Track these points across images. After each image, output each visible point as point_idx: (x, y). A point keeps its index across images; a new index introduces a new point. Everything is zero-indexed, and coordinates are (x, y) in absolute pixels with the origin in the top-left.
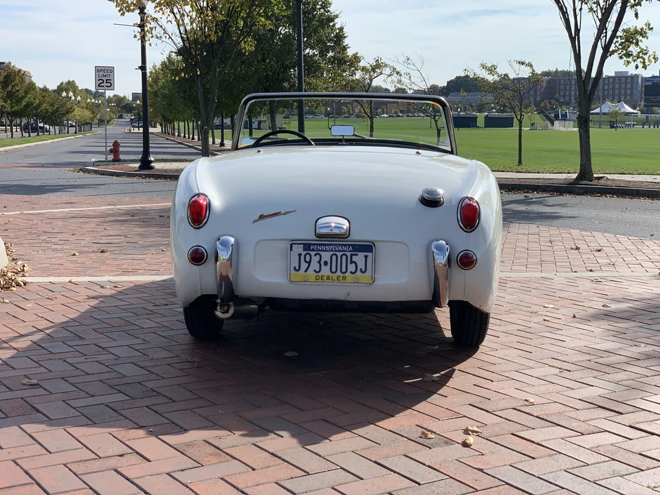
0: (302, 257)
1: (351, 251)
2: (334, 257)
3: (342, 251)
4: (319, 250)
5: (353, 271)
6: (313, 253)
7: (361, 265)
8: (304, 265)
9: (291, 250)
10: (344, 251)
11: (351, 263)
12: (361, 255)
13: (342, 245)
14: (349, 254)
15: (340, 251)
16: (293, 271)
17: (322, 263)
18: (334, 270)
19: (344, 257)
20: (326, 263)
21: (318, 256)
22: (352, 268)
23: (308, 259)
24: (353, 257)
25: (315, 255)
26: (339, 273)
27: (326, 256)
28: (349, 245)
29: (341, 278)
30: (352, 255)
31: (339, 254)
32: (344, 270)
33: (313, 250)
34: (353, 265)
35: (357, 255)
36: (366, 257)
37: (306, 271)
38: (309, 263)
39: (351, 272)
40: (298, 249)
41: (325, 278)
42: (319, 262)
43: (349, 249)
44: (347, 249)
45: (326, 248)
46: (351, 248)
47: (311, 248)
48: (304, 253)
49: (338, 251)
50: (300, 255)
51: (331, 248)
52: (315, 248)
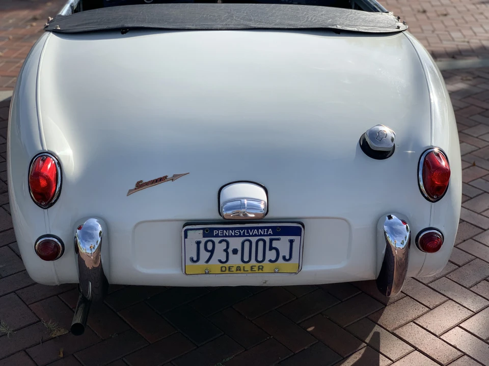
0: (202, 246)
1: (270, 235)
2: (247, 244)
3: (258, 236)
4: (226, 236)
5: (273, 259)
6: (217, 240)
7: (284, 252)
8: (204, 255)
9: (186, 237)
10: (261, 235)
11: (270, 250)
12: (285, 240)
13: (257, 228)
14: (267, 239)
15: (256, 235)
16: (189, 263)
17: (230, 251)
18: (246, 259)
19: (261, 244)
20: (235, 252)
21: (224, 244)
22: (271, 255)
23: (210, 248)
24: (274, 242)
25: (220, 242)
26: (253, 262)
27: (235, 243)
28: (267, 228)
29: (256, 269)
30: (271, 240)
31: (254, 240)
32: (260, 258)
33: (217, 236)
34: (274, 252)
35: (278, 239)
36: (291, 242)
37: (208, 261)
38: (212, 252)
39: (270, 261)
40: (196, 235)
41: (234, 269)
42: (226, 250)
43: (267, 232)
44: (264, 233)
45: (235, 233)
46: (270, 231)
47: (215, 233)
48: (204, 240)
49: (252, 236)
50: (198, 243)
51: (242, 232)
52: (220, 233)
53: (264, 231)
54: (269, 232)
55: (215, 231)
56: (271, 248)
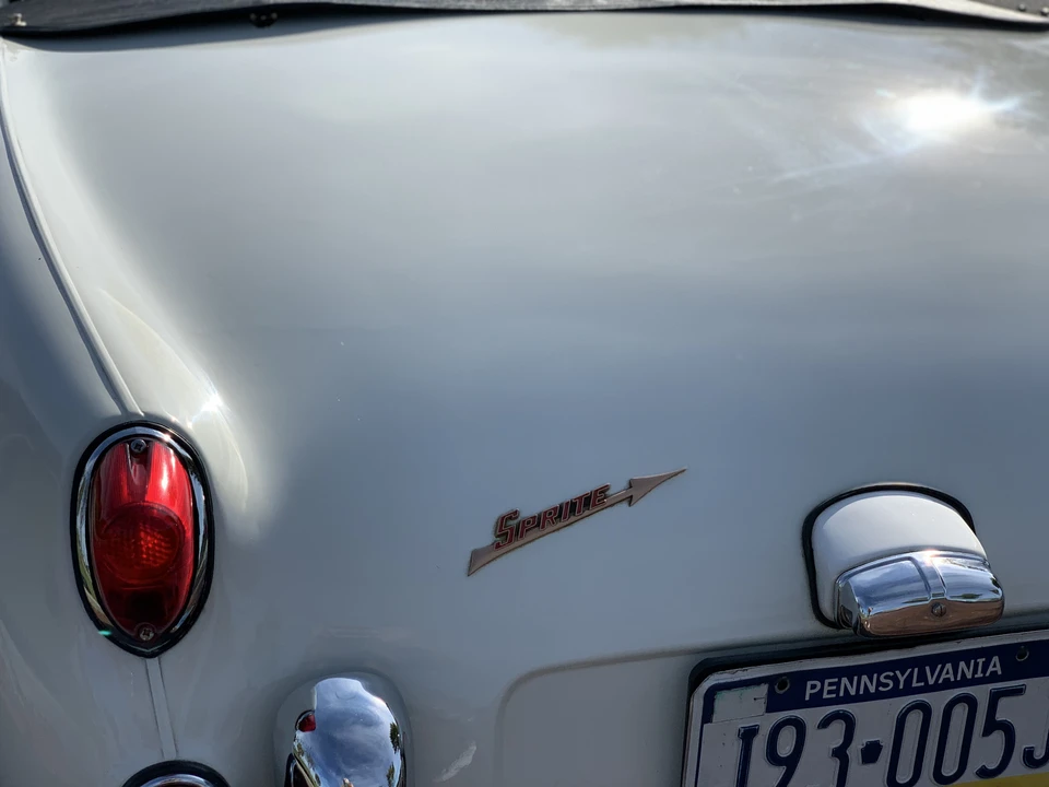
0: (759, 745)
1: (994, 678)
2: (914, 719)
3: (955, 685)
4: (848, 699)
5: (993, 764)
6: (811, 716)
7: (1033, 735)
8: (764, 778)
9: (708, 715)
10: (965, 682)
11: (987, 732)
13: (954, 658)
14: (981, 693)
15: (947, 685)
17: (854, 752)
18: (904, 775)
20: (871, 753)
21: (838, 728)
22: (987, 750)
23: (785, 748)
24: (1003, 703)
25: (825, 724)
26: (926, 783)
27: (875, 721)
28: (987, 653)
30: (995, 698)
31: (938, 701)
32: (950, 768)
33: (817, 701)
34: (998, 737)
35: (1019, 691)
38: (791, 763)
39: (984, 773)
40: (744, 708)
42: (840, 753)
43: (984, 671)
44: (975, 671)
45: (879, 684)
46: (996, 665)
47: (809, 691)
48: (768, 722)
49: (936, 687)
50: (748, 735)
51: (902, 679)
52: (826, 688)
53: (976, 665)
54: (991, 669)
55: (809, 683)
56: (992, 726)
